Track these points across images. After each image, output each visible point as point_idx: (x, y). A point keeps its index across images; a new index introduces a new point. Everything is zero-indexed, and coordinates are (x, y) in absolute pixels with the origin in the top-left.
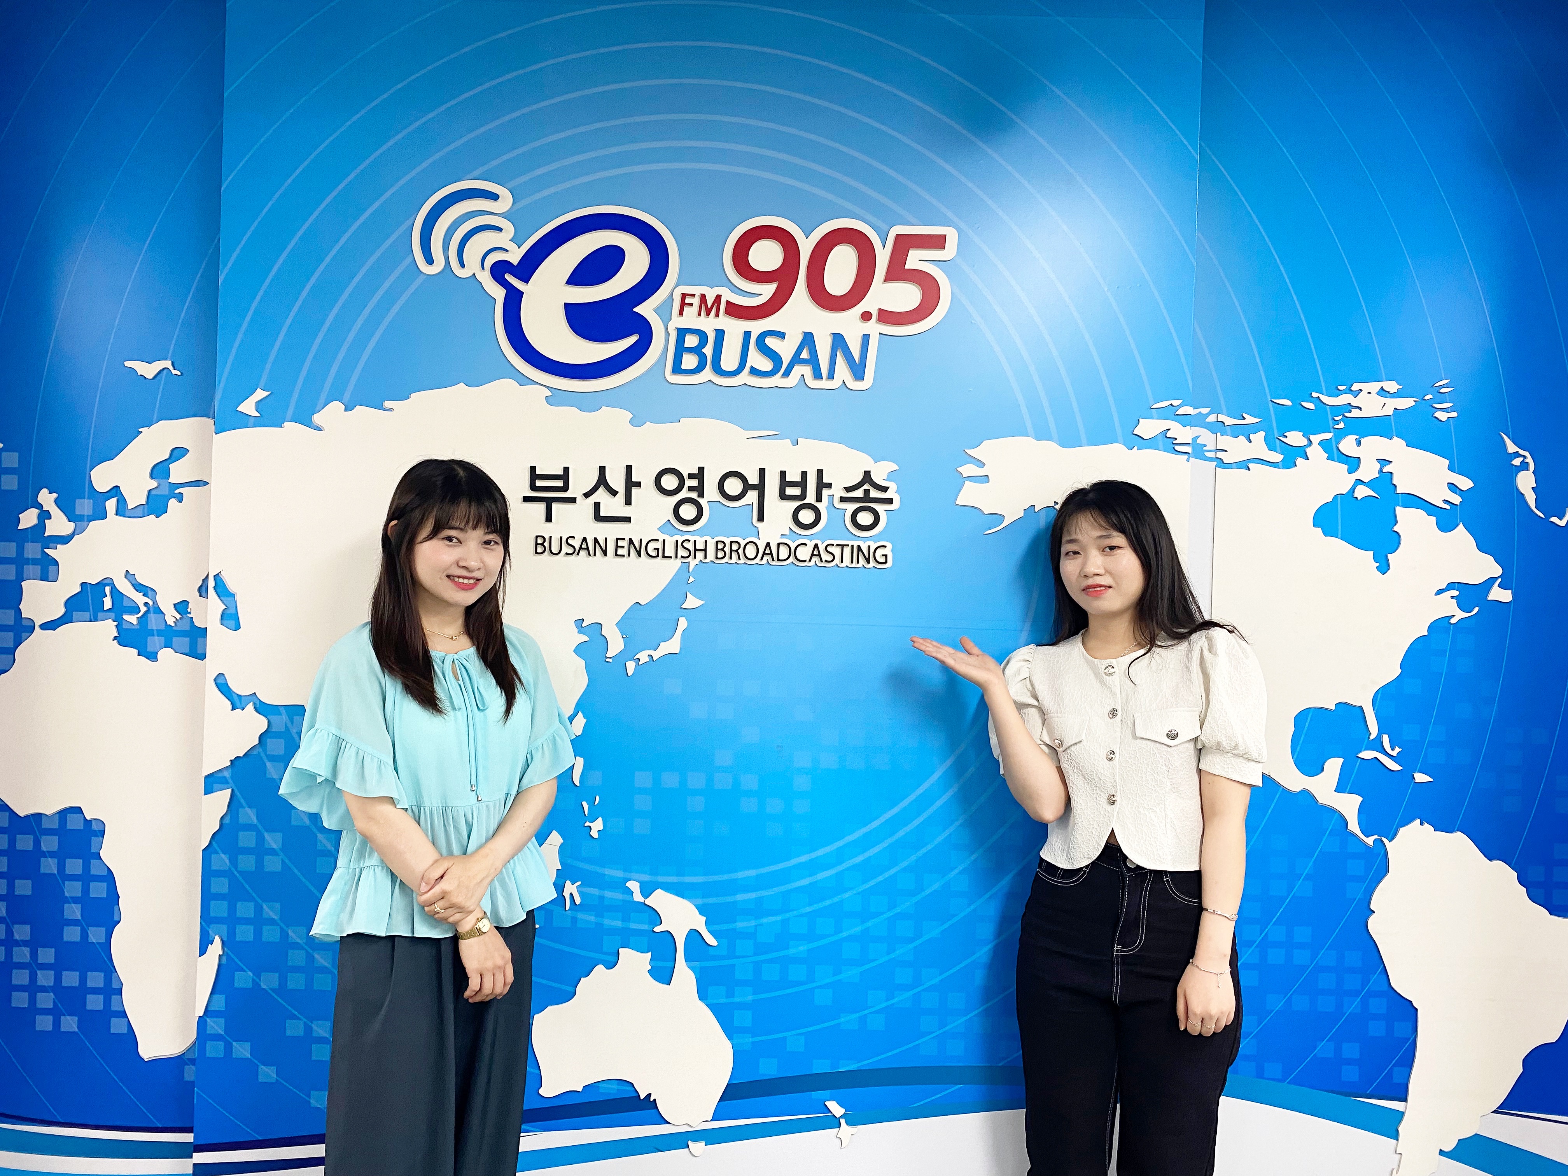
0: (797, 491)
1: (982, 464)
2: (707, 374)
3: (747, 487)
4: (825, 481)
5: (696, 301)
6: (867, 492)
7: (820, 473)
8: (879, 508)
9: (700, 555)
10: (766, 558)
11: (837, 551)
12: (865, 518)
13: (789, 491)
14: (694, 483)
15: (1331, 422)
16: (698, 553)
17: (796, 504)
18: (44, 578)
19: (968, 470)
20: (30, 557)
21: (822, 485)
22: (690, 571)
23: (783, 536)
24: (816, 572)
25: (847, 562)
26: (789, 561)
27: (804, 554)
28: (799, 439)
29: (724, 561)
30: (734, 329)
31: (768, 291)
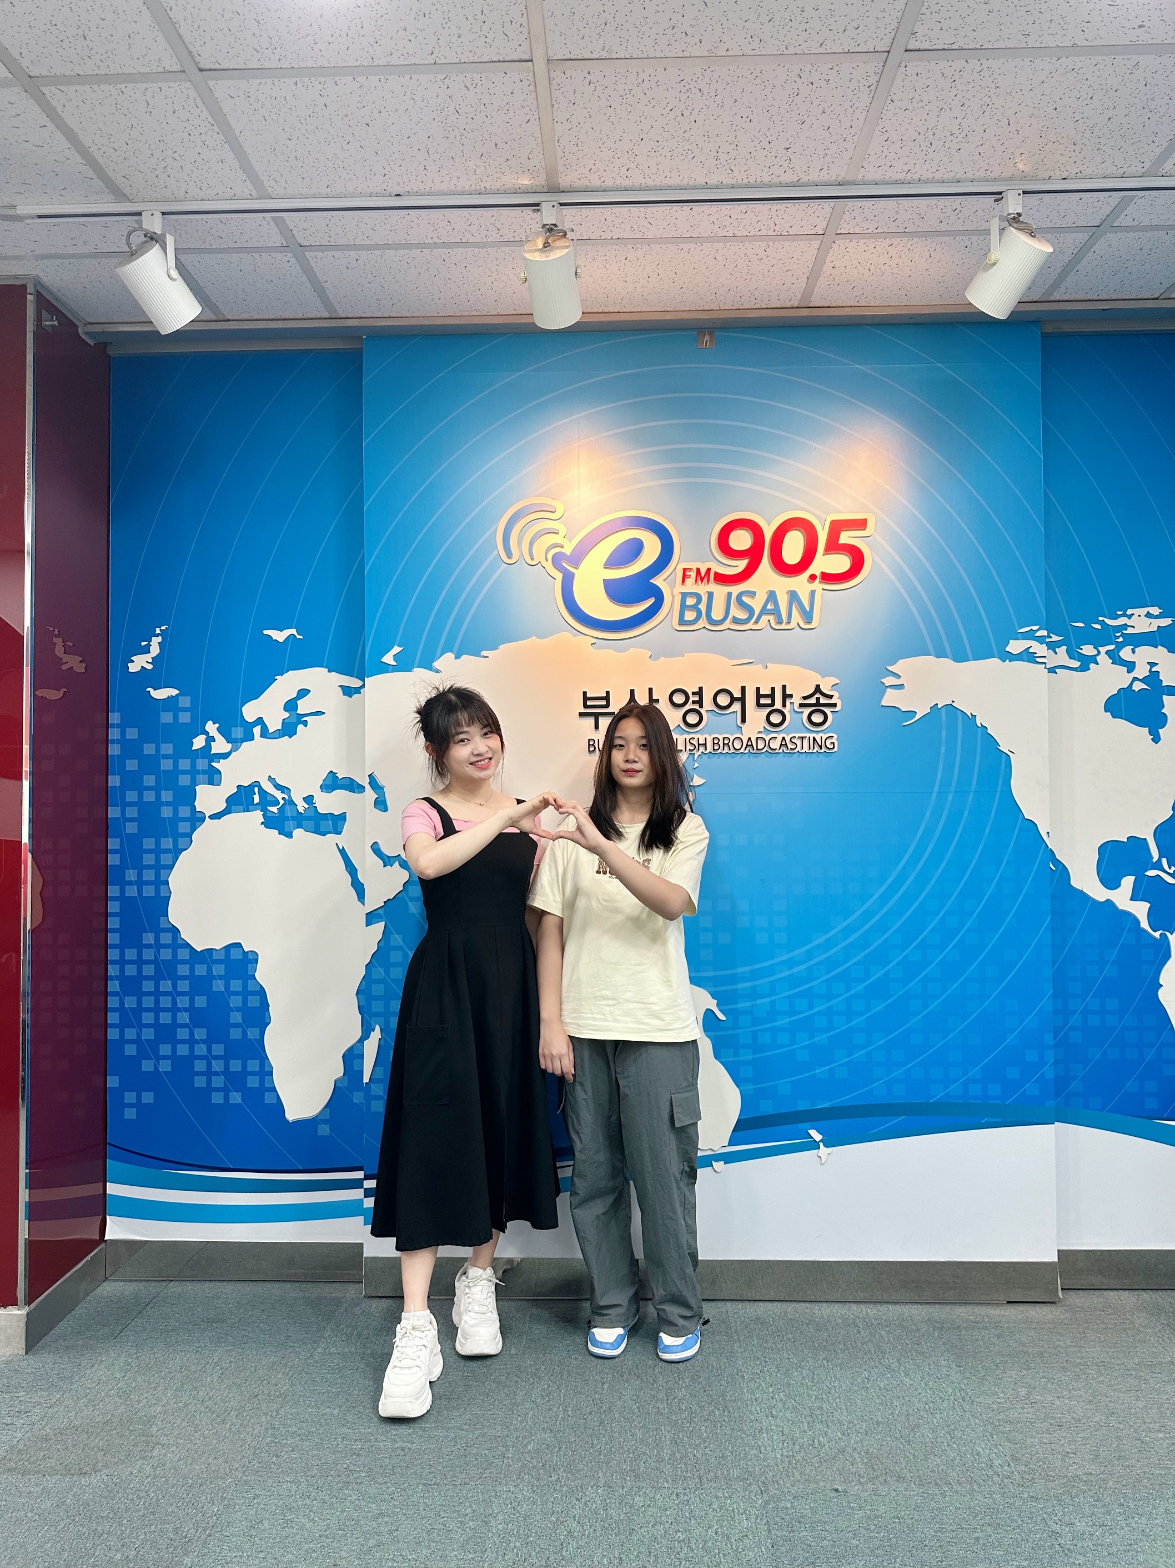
0: (768, 701)
1: (898, 677)
2: (702, 623)
3: (733, 700)
4: (787, 693)
5: (693, 574)
6: (818, 699)
7: (784, 687)
8: (828, 710)
9: (702, 749)
10: (748, 749)
11: (799, 742)
12: (817, 718)
13: (763, 701)
14: (697, 698)
15: (1113, 638)
16: (700, 748)
17: (769, 709)
18: (211, 783)
19: (889, 681)
20: (201, 769)
21: (786, 696)
22: (695, 759)
23: (759, 732)
24: (784, 756)
25: (806, 749)
26: (765, 750)
27: (775, 745)
28: (768, 665)
29: (719, 751)
30: (720, 591)
31: (742, 564)
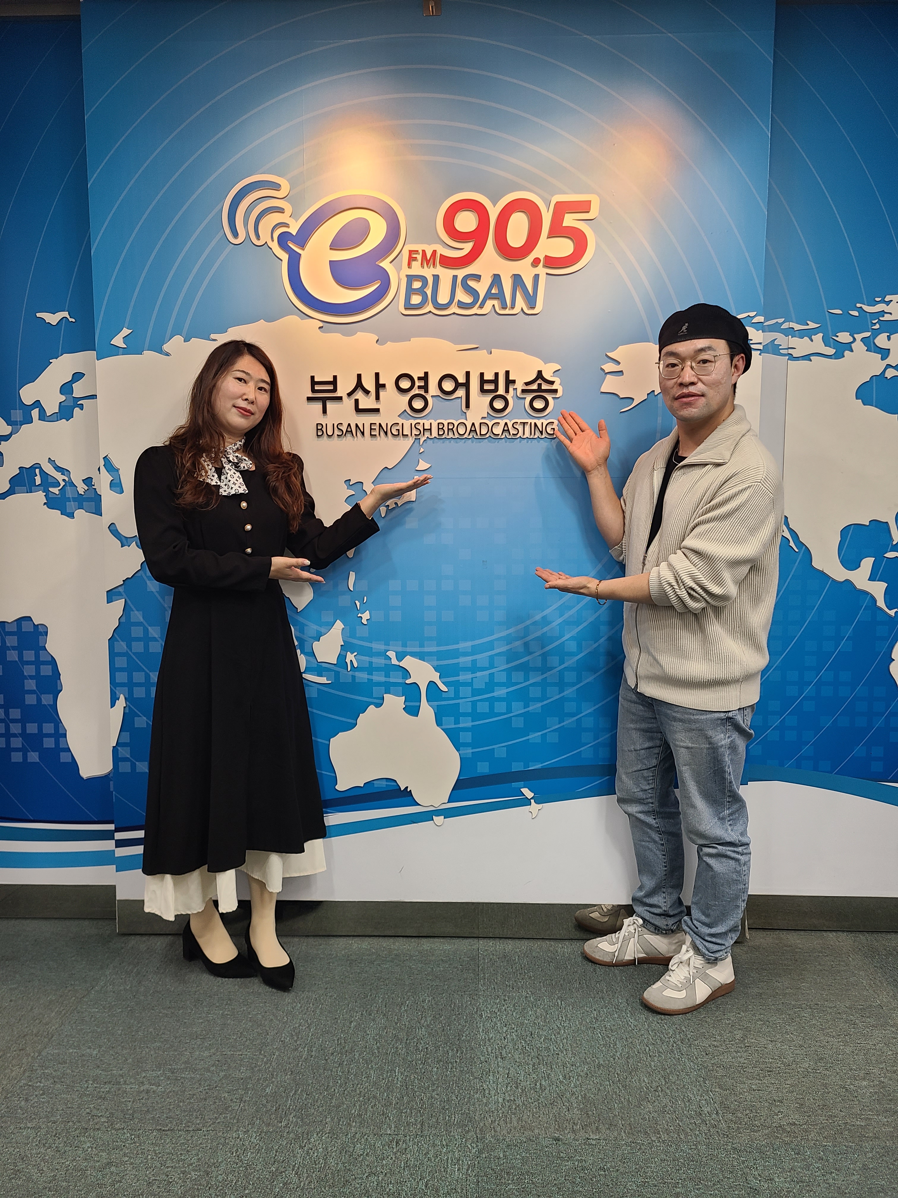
0: (491, 387)
1: (618, 363)
2: (430, 307)
3: (458, 385)
4: (511, 378)
5: (419, 256)
6: (540, 385)
7: (507, 373)
8: (548, 396)
9: (427, 434)
10: (471, 434)
11: (520, 427)
12: (539, 404)
13: (487, 387)
14: (422, 384)
15: (870, 324)
16: (426, 432)
17: (491, 395)
19: (609, 367)
21: (509, 382)
22: (421, 444)
23: (483, 418)
24: (506, 442)
25: (527, 434)
26: (487, 436)
27: (498, 430)
28: (492, 350)
29: (443, 437)
30: (446, 275)
31: (467, 247)
